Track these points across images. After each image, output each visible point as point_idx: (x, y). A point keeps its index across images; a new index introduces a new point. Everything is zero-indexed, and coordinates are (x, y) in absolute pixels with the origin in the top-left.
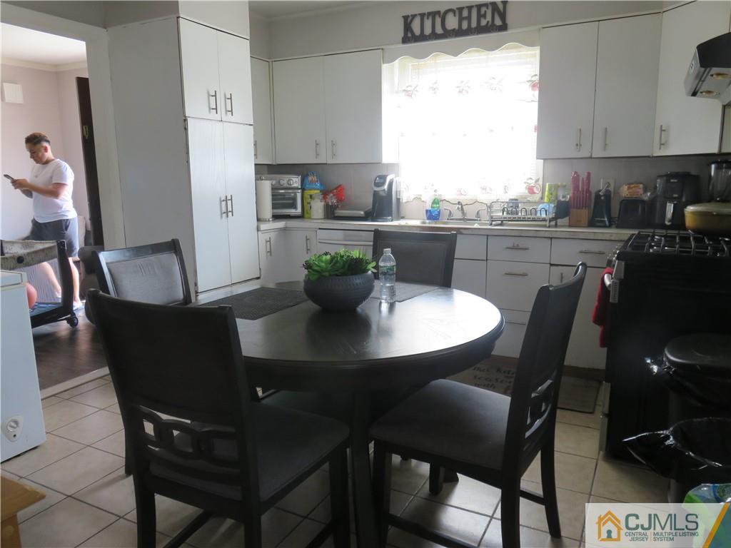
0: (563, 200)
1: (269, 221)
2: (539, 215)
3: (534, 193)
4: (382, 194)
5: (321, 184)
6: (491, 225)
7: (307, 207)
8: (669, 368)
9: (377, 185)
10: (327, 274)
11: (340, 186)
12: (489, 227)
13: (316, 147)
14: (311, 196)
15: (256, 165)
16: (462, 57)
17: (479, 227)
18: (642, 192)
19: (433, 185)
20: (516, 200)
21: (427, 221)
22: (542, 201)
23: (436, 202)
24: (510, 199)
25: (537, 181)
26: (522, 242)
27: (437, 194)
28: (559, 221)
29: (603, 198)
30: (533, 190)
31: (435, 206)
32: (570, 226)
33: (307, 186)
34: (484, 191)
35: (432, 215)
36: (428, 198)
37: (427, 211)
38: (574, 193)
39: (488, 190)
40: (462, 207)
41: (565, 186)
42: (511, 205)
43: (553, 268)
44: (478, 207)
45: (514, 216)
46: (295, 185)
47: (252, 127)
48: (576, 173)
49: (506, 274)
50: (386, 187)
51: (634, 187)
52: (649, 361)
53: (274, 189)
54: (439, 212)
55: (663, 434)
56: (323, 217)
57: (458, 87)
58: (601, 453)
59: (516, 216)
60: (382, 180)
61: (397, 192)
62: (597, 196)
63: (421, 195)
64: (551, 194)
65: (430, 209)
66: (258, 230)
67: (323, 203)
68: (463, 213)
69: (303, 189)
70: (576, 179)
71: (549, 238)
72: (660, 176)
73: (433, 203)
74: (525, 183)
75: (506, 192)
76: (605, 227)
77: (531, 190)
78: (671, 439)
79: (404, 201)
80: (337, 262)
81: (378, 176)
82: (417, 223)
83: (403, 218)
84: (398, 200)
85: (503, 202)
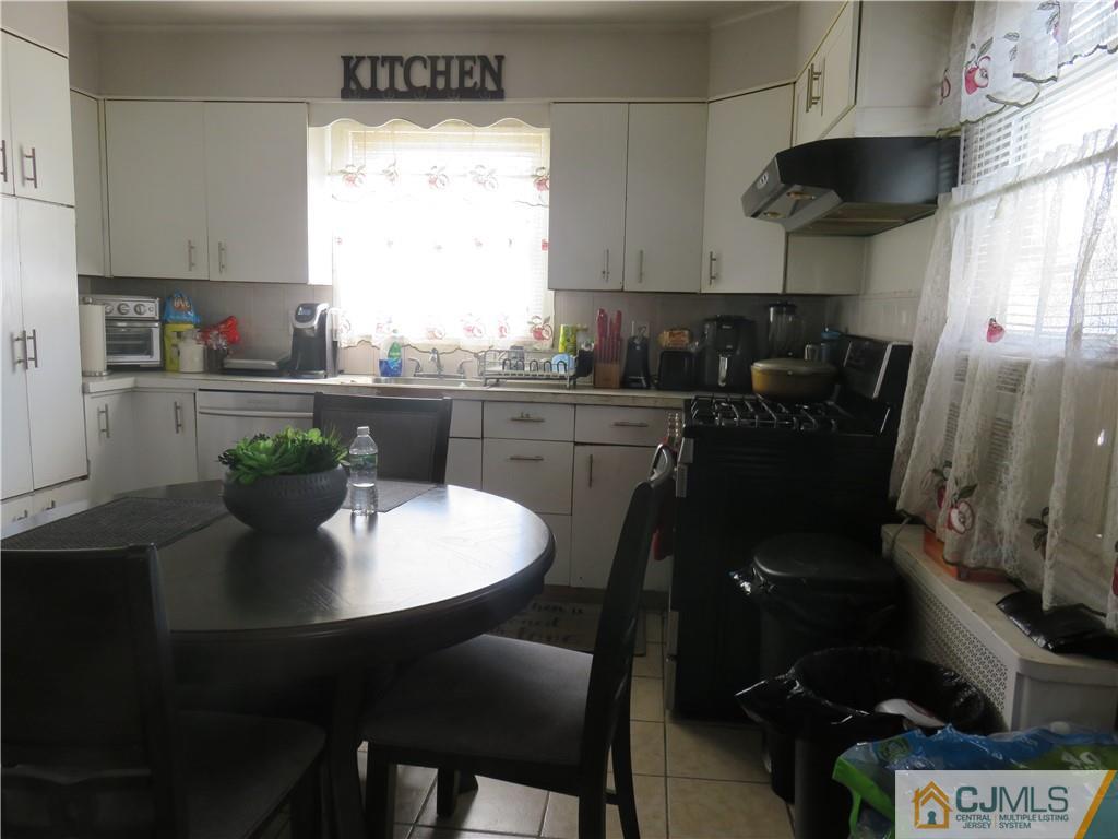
0: (587, 349)
1: (101, 375)
2: (555, 371)
3: (543, 338)
4: (308, 332)
5: (197, 314)
6: (485, 385)
7: (170, 352)
8: (765, 584)
9: (299, 318)
10: (271, 472)
11: (231, 318)
12: (485, 388)
13: (190, 251)
14: (179, 335)
15: (79, 276)
16: (436, 131)
17: (467, 388)
18: (687, 341)
19: (390, 322)
20: (521, 348)
21: (383, 378)
22: (555, 350)
23: (395, 348)
24: (512, 347)
25: (547, 320)
26: (534, 411)
27: (397, 335)
28: (580, 380)
29: (638, 348)
30: (541, 334)
31: (394, 354)
32: (595, 387)
33: (172, 317)
34: (470, 334)
35: (387, 369)
36: (382, 341)
37: (381, 362)
38: (600, 340)
39: (475, 331)
40: (438, 358)
41: (586, 330)
42: (513, 355)
43: (578, 448)
44: (460, 358)
45: (519, 372)
46: (148, 314)
47: (73, 210)
48: (602, 311)
49: (512, 459)
50: (315, 323)
51: (679, 334)
52: (736, 577)
53: (110, 321)
54: (400, 364)
55: (785, 679)
56: (201, 370)
57: (428, 174)
58: (668, 712)
59: (522, 372)
60: (309, 312)
61: (332, 330)
62: (631, 345)
63: (371, 337)
64: (568, 340)
65: (386, 359)
66: (84, 391)
67: (201, 347)
68: (439, 366)
69: (163, 322)
70: (603, 320)
71: (571, 404)
72: (707, 320)
73: (390, 350)
74: (530, 323)
75: (502, 336)
76: (641, 388)
77: (538, 333)
78: (798, 685)
79: (343, 346)
80: (286, 450)
81: (302, 305)
82: (367, 381)
83: (341, 372)
84: (335, 344)
85: (500, 352)
